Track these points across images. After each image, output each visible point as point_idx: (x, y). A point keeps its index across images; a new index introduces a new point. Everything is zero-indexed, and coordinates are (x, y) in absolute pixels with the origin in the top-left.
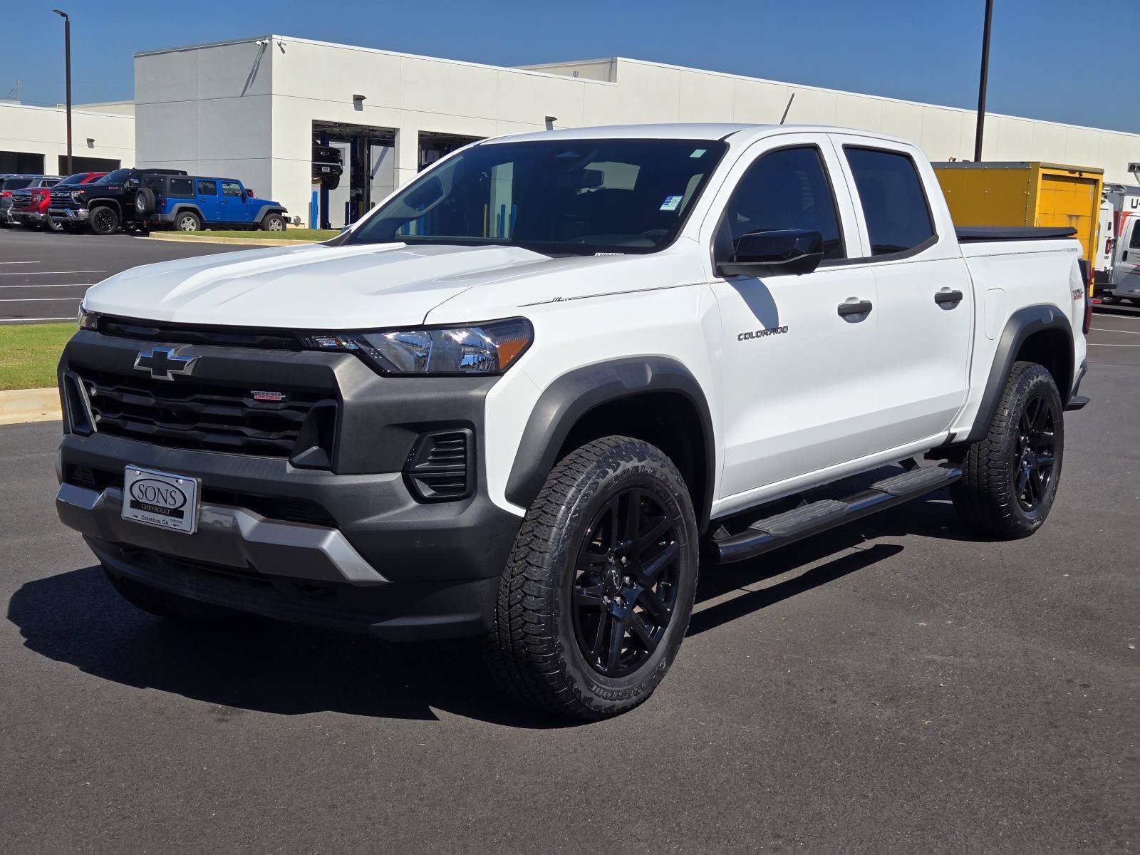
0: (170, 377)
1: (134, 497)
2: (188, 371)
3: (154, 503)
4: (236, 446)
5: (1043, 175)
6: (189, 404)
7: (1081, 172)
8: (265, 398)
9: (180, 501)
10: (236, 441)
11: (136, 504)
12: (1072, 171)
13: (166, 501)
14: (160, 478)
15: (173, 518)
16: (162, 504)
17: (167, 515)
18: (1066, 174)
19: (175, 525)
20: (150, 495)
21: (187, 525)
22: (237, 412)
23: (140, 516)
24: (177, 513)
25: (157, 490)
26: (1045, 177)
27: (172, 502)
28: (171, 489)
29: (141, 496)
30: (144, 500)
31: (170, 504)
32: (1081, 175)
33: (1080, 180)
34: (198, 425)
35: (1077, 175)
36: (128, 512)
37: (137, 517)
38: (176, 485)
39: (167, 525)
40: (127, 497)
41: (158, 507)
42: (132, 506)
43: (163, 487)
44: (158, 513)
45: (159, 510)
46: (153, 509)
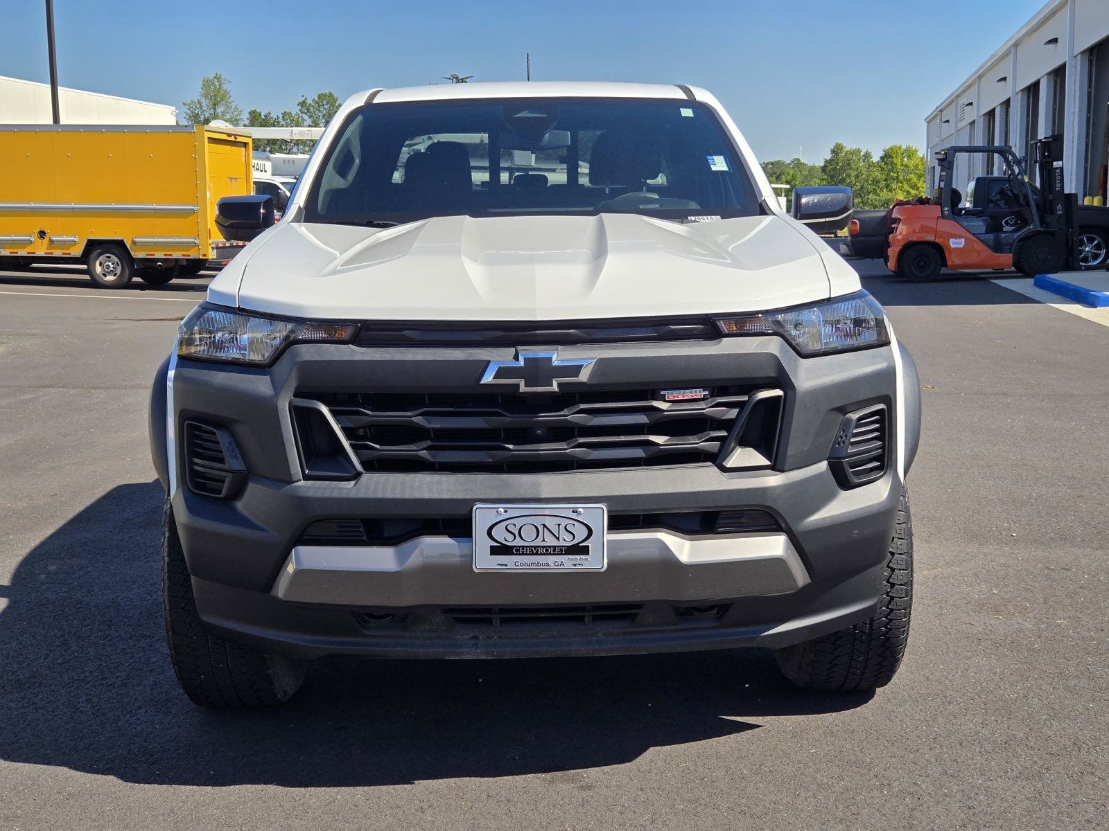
0: (555, 388)
1: (498, 542)
2: (584, 376)
3: (538, 543)
4: (640, 459)
5: (209, 138)
6: (571, 416)
7: (235, 135)
8: (681, 397)
9: (581, 533)
10: (639, 453)
11: (500, 550)
12: (229, 135)
13: (558, 539)
14: (547, 512)
15: (570, 557)
16: (551, 542)
17: (561, 554)
18: (224, 137)
19: (575, 565)
20: (528, 534)
21: (597, 561)
22: (642, 419)
23: (512, 563)
24: (579, 550)
25: (541, 528)
26: (212, 140)
27: (568, 537)
28: (564, 522)
29: (510, 537)
30: (518, 542)
31: (566, 540)
32: (236, 138)
33: (234, 143)
34: (582, 440)
35: (232, 138)
36: (484, 561)
37: (507, 565)
38: (574, 516)
39: (562, 567)
40: (481, 543)
41: (544, 547)
42: (492, 553)
43: (550, 523)
44: (544, 554)
45: (547, 550)
46: (534, 551)
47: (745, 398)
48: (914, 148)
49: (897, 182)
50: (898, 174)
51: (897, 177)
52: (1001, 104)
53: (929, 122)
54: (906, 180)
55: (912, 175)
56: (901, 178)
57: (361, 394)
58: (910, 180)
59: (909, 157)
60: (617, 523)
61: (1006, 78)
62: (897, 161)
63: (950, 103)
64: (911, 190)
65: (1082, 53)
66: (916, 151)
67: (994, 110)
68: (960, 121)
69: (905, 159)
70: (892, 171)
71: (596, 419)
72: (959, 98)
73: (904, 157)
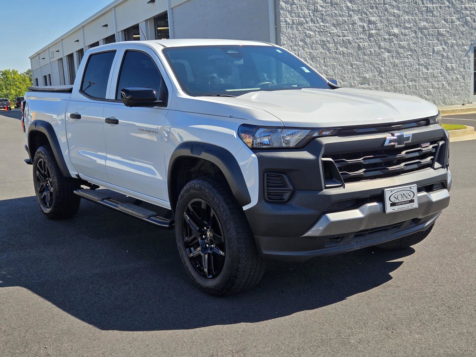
0: (404, 145)
1: (392, 202)
2: (410, 140)
3: (402, 201)
6: (404, 155)
8: (425, 146)
9: (412, 195)
10: (416, 166)
11: (393, 204)
13: (407, 198)
14: (404, 189)
15: (410, 204)
16: (406, 199)
17: (408, 203)
19: (411, 207)
20: (400, 198)
21: (416, 204)
22: (418, 154)
23: (396, 208)
24: (412, 201)
25: (403, 195)
28: (408, 192)
29: (395, 200)
30: (397, 201)
31: (409, 198)
34: (405, 163)
36: (389, 209)
37: (395, 210)
38: (410, 189)
39: (408, 208)
40: (388, 203)
41: (404, 201)
42: (391, 206)
43: (405, 192)
44: (404, 204)
45: (405, 203)
46: (401, 203)
47: (436, 145)
48: (16, 70)
49: (10, 86)
50: (10, 82)
51: (10, 84)
52: (76, 51)
53: (31, 59)
54: (14, 85)
55: (17, 83)
56: (11, 84)
57: (341, 154)
58: (16, 84)
59: (14, 74)
60: (419, 190)
61: (78, 40)
62: (9, 76)
63: (44, 50)
64: (17, 89)
65: (122, 31)
66: (17, 72)
67: (72, 54)
68: (52, 58)
69: (13, 75)
70: (7, 80)
71: (409, 155)
72: (50, 49)
73: (12, 74)
